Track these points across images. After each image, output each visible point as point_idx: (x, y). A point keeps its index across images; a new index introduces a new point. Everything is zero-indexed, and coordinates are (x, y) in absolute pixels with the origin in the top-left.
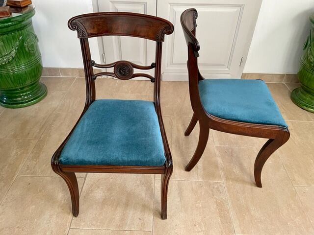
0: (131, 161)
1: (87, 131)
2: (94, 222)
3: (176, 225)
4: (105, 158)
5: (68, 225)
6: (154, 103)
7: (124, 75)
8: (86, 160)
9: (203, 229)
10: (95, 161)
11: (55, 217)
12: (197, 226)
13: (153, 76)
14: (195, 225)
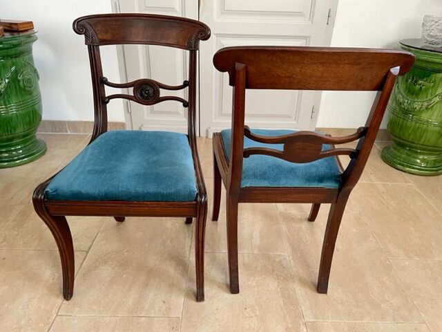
0: (147, 193)
1: (89, 160)
2: (95, 307)
3: (217, 309)
4: (111, 189)
5: (55, 311)
6: (188, 136)
7: (147, 98)
8: (83, 191)
9: (258, 313)
10: (96, 193)
11: (36, 300)
12: (249, 310)
13: (187, 99)
14: (245, 309)
